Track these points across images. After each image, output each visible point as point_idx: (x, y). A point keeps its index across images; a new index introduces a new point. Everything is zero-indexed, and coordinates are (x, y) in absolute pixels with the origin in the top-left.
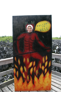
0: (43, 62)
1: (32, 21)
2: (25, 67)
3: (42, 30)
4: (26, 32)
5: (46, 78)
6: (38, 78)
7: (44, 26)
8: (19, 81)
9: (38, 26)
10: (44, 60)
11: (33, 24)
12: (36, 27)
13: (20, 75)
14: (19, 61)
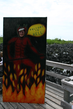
0: (35, 70)
1: (25, 24)
2: (15, 75)
3: (35, 34)
4: (18, 36)
5: (38, 89)
6: (30, 88)
7: (38, 30)
8: (8, 90)
9: (32, 29)
10: (36, 68)
11: (25, 27)
12: (29, 30)
13: (10, 83)
14: (9, 67)
